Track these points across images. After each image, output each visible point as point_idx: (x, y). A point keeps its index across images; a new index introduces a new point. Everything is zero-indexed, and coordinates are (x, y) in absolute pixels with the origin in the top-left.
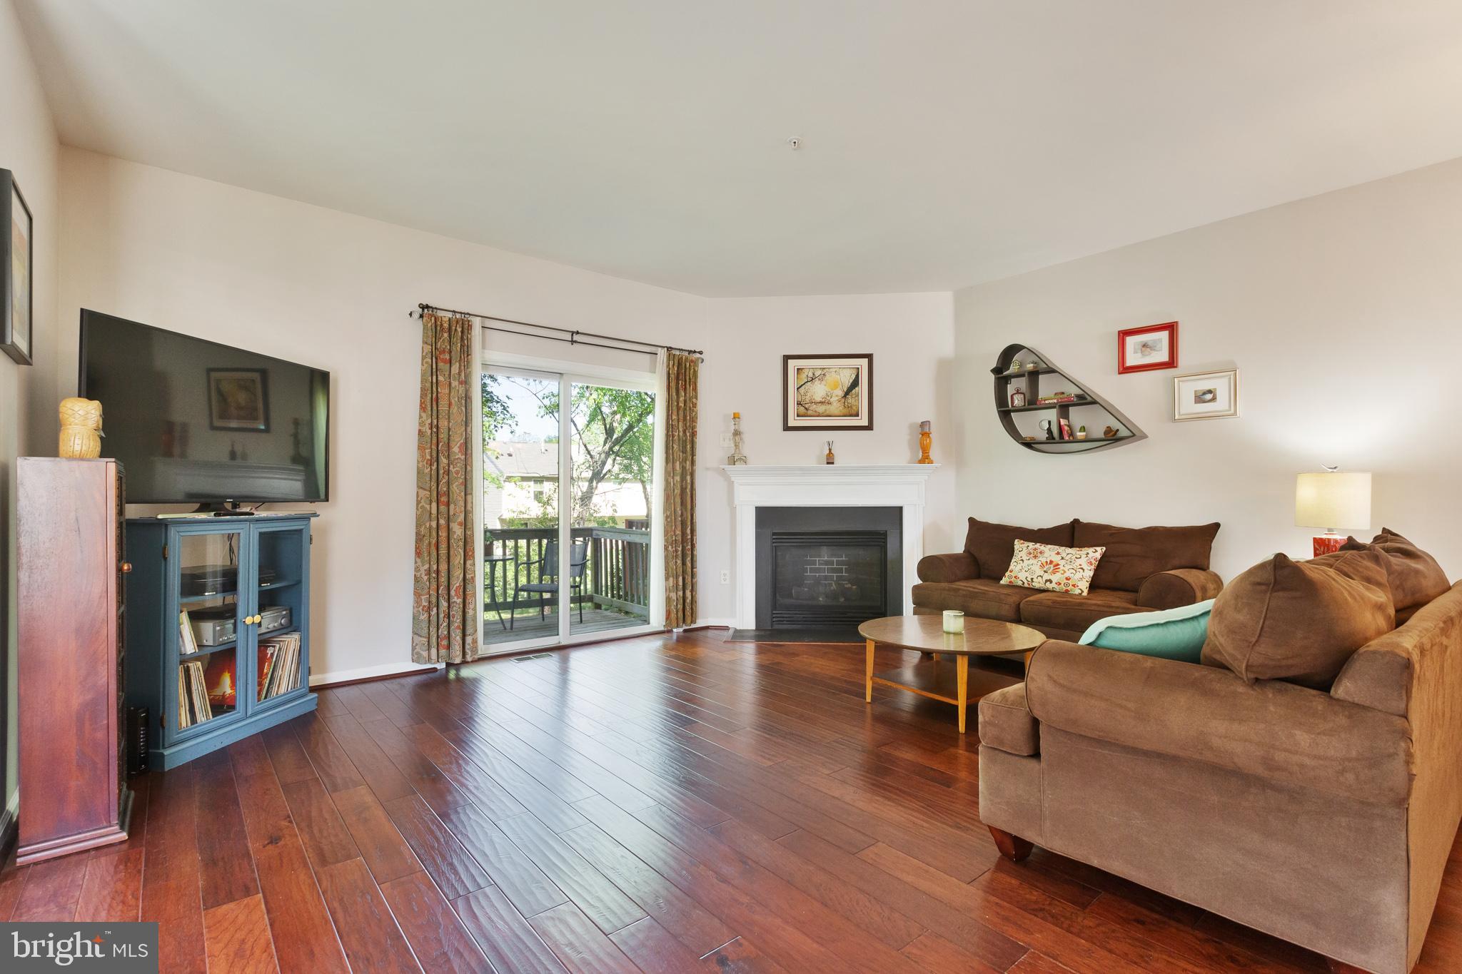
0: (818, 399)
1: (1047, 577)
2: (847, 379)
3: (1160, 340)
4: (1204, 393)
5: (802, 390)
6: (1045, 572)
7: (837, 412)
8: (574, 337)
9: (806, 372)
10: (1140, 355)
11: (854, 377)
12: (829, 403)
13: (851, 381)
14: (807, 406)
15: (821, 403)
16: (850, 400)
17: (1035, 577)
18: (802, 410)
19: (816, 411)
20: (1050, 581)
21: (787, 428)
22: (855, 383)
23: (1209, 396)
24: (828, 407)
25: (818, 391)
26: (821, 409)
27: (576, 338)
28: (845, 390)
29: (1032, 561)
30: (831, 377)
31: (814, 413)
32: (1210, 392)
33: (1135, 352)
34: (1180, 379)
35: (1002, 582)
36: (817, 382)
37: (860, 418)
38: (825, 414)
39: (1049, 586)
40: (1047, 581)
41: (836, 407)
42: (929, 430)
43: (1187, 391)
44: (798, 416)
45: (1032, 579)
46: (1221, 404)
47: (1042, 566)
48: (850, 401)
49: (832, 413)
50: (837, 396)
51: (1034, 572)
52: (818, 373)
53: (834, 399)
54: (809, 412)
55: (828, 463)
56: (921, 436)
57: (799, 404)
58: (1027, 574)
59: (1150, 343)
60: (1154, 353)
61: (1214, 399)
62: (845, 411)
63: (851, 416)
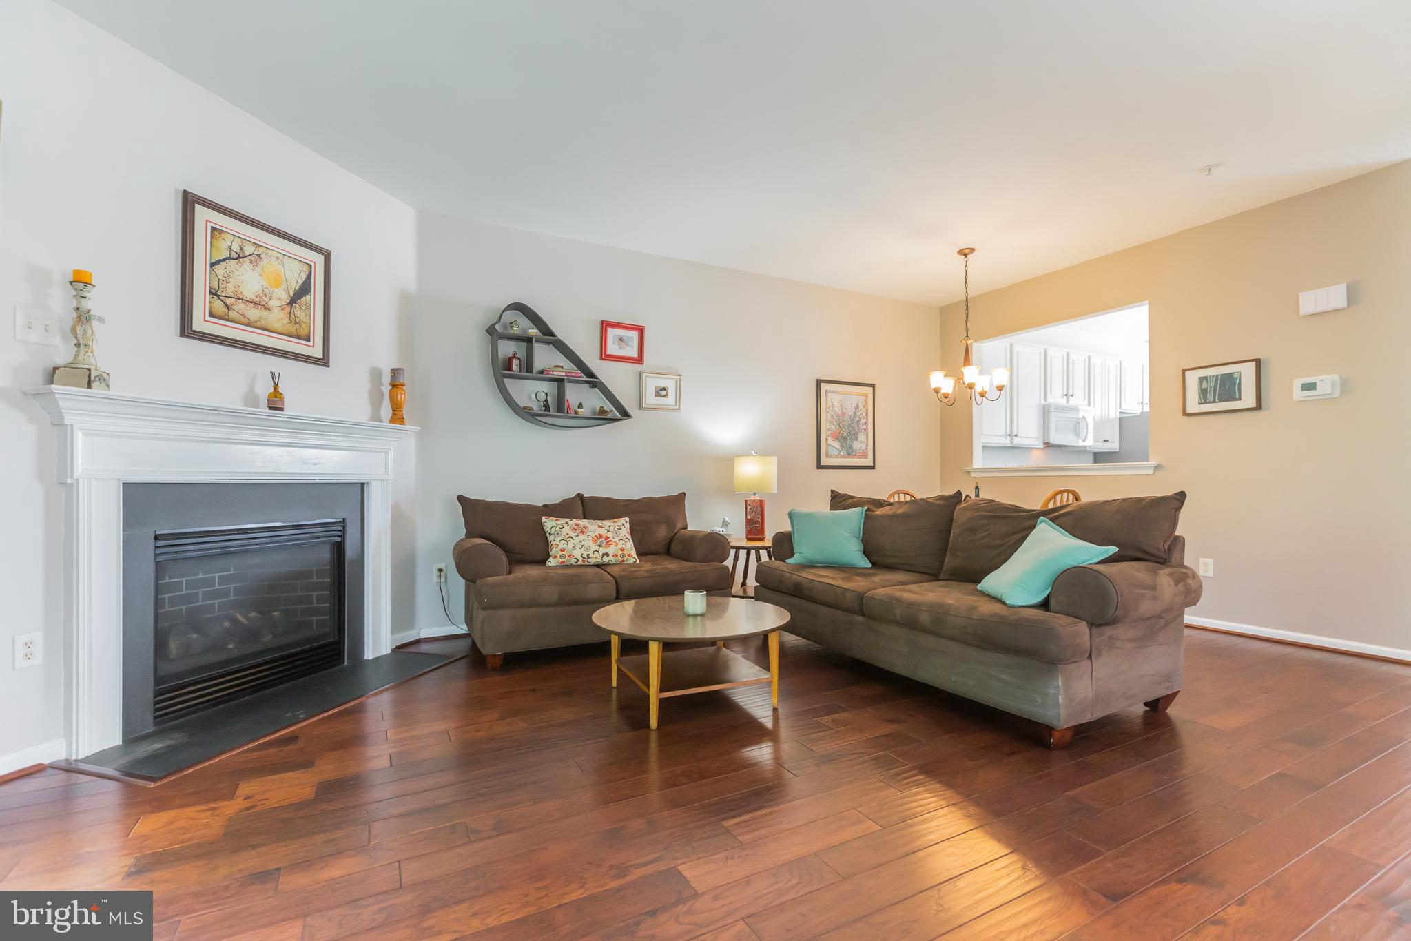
0: (250, 296)
1: (602, 550)
2: (295, 278)
3: (632, 338)
4: (661, 390)
5: (220, 269)
6: (600, 546)
7: (277, 326)
9: (229, 239)
10: (617, 346)
11: (304, 277)
12: (267, 308)
13: (300, 282)
14: (228, 301)
15: (253, 303)
16: (298, 311)
17: (591, 552)
18: (219, 306)
19: (244, 316)
20: (607, 555)
21: (189, 332)
22: (305, 289)
23: (663, 393)
24: (265, 314)
25: (248, 280)
26: (253, 313)
28: (291, 294)
29: (581, 537)
30: (270, 264)
31: (243, 320)
32: (664, 389)
33: (614, 343)
34: (647, 374)
35: (548, 564)
36: (246, 264)
37: (311, 344)
38: (258, 324)
39: (606, 559)
40: (603, 555)
41: (277, 317)
42: (404, 380)
43: (651, 384)
44: (211, 315)
45: (588, 555)
46: (671, 400)
47: (594, 541)
48: (298, 313)
49: (269, 326)
50: (279, 299)
51: (588, 549)
52: (249, 249)
53: (273, 303)
54: (233, 314)
55: (271, 408)
56: (391, 387)
57: (214, 294)
58: (582, 551)
59: (624, 338)
60: (627, 348)
61: (666, 396)
62: (291, 328)
63: (298, 337)
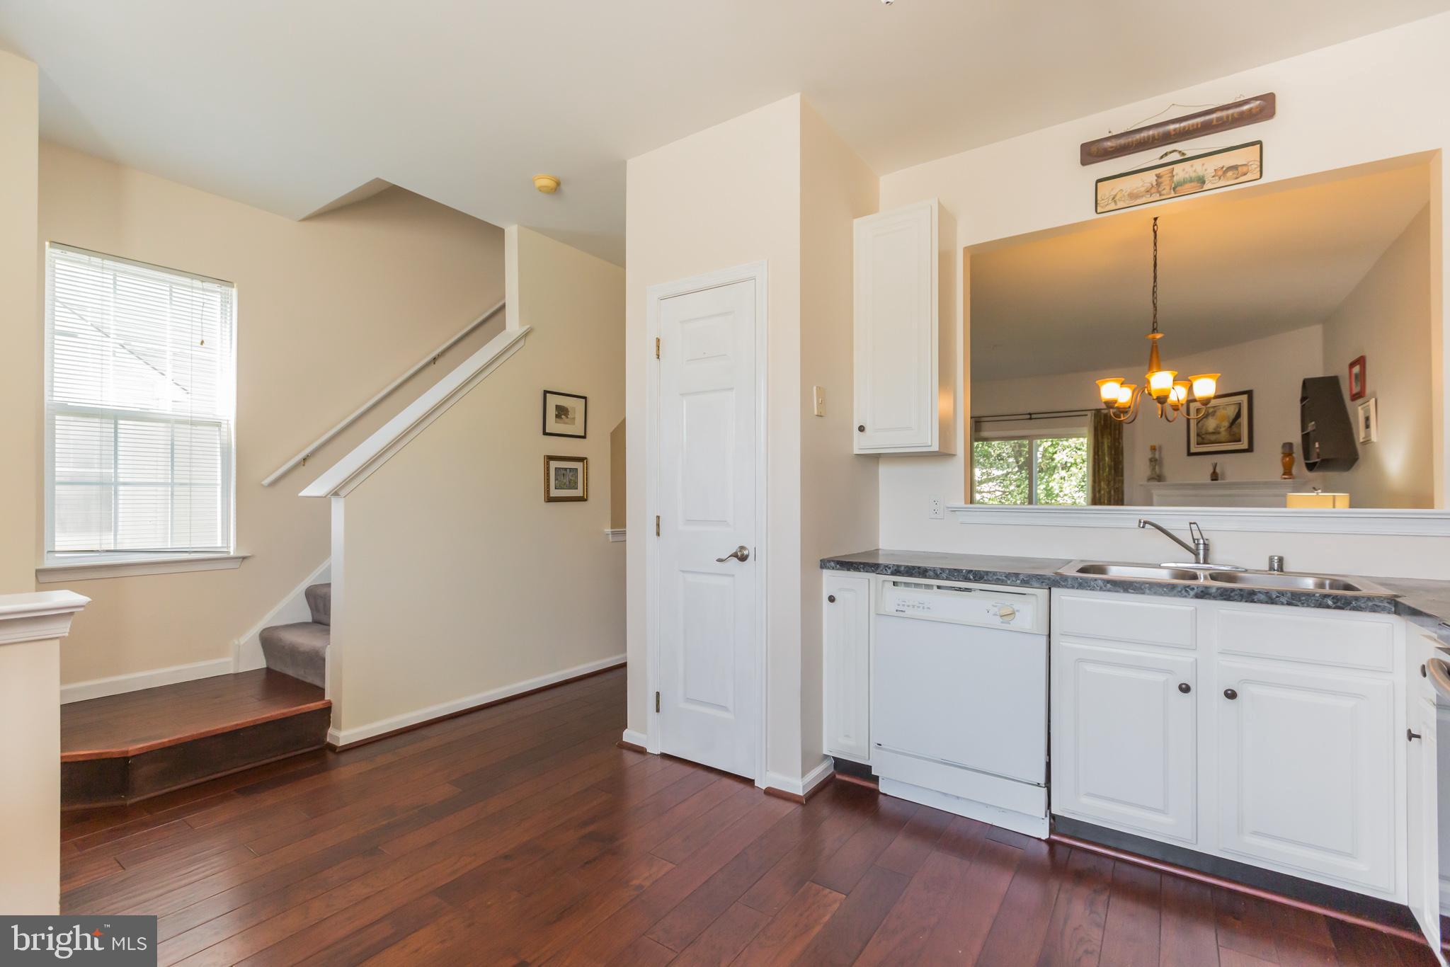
0: (1211, 431)
2: (1231, 412)
5: (1200, 424)
7: (1223, 439)
8: (1030, 416)
11: (1237, 410)
12: (1219, 433)
13: (1235, 414)
14: (1203, 436)
15: (1213, 433)
16: (1235, 429)
18: (1200, 440)
19: (1210, 440)
21: (1190, 454)
22: (1238, 415)
24: (1217, 437)
25: (1211, 424)
26: (1213, 438)
27: (1033, 416)
28: (1231, 421)
30: (1220, 413)
31: (1209, 442)
36: (1211, 418)
37: (1242, 443)
38: (1216, 441)
41: (1224, 434)
42: (1291, 450)
44: (1198, 444)
49: (1220, 441)
50: (1224, 427)
52: (1211, 410)
53: (1222, 429)
54: (1205, 441)
55: (1212, 480)
56: (1283, 456)
57: (1198, 435)
62: (1231, 438)
63: (1235, 442)
